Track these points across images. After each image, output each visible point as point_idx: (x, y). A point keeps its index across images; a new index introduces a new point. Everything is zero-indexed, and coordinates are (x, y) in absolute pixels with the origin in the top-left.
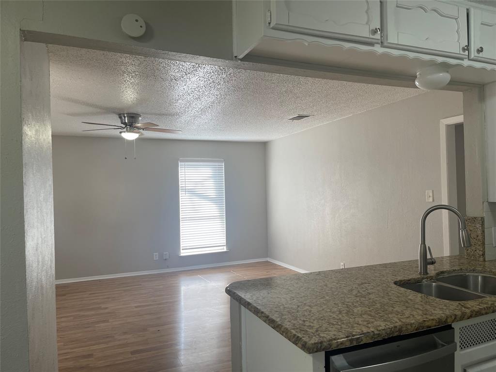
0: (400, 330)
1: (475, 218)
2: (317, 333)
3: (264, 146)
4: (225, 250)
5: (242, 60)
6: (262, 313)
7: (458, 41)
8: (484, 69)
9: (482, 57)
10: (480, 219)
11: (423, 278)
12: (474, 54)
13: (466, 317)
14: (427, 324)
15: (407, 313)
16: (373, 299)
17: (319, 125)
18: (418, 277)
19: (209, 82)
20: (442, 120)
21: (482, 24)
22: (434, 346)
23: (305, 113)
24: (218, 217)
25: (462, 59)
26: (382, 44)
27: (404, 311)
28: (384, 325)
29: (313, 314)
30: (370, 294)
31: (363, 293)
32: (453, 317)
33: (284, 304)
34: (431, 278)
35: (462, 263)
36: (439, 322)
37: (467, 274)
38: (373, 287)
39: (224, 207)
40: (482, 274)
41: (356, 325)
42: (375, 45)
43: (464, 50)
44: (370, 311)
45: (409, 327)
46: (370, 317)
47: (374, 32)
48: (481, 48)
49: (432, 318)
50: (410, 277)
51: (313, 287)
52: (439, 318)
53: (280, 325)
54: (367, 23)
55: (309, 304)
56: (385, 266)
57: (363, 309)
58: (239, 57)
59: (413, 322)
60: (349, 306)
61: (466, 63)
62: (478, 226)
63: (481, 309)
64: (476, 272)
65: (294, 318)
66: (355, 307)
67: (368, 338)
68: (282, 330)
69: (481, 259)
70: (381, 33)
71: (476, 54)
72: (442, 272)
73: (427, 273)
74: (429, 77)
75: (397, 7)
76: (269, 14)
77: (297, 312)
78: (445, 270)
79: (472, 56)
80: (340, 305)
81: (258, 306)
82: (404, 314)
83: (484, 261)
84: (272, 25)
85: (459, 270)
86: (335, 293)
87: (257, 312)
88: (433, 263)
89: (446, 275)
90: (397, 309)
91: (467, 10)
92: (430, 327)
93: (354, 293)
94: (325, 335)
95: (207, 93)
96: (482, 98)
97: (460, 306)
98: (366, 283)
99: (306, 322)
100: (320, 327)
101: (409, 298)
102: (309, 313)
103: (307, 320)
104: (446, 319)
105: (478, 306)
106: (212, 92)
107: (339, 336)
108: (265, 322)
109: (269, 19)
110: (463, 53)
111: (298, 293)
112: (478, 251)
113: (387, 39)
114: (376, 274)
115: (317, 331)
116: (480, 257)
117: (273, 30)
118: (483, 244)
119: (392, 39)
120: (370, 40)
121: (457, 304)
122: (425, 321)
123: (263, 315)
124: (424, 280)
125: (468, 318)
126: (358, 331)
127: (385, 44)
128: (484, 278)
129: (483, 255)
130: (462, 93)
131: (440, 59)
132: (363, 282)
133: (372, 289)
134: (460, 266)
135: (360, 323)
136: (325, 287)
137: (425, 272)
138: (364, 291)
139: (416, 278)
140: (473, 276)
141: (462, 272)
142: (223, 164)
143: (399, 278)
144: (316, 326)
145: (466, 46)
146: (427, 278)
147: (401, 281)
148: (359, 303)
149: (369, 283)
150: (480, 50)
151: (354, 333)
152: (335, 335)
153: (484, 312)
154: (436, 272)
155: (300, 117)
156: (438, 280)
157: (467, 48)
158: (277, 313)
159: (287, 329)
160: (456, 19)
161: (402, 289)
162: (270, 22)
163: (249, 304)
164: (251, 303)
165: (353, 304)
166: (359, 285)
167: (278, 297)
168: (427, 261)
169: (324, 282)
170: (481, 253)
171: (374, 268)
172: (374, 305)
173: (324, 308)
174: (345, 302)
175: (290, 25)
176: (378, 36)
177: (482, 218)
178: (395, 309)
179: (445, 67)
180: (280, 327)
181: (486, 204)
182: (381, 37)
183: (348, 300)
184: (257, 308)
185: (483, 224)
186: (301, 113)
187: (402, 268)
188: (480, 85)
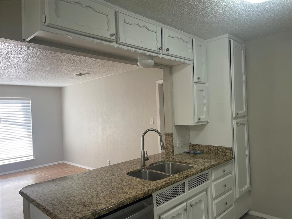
0: (123, 203)
1: (169, 133)
2: (75, 214)
3: (60, 90)
4: (32, 158)
5: (28, 42)
6: (42, 206)
7: (157, 44)
8: (169, 59)
9: (169, 53)
10: (171, 134)
11: (143, 169)
12: (164, 52)
13: (158, 189)
14: (138, 196)
15: (129, 192)
16: (113, 185)
17: (94, 79)
18: (140, 168)
19: (13, 49)
20: (157, 81)
21: (168, 36)
22: (143, 207)
23: (84, 72)
24: (27, 137)
25: (159, 54)
26: (117, 42)
27: (128, 191)
28: (115, 201)
29: (75, 201)
30: (112, 182)
31: (109, 182)
32: (152, 190)
33: (58, 197)
34: (147, 168)
35: (163, 157)
36: (144, 194)
37: (165, 163)
38: (115, 178)
39: (31, 130)
40: (171, 163)
41: (99, 205)
42: (113, 42)
43: (159, 49)
44: (110, 194)
45: (128, 200)
46: (108, 198)
47: (112, 35)
48: (168, 48)
49: (141, 193)
50: (136, 169)
51: (80, 183)
52: (144, 192)
53: (52, 212)
54: (108, 30)
55: (74, 195)
56: (124, 163)
57: (106, 193)
58: (26, 40)
59: (130, 197)
60: (98, 192)
61: (161, 56)
62: (170, 138)
63: (166, 184)
64: (169, 162)
65: (62, 206)
66: (102, 192)
67: (105, 212)
68: (53, 216)
69: (172, 154)
70: (116, 36)
71: (166, 52)
72: (153, 164)
73: (145, 166)
74: (144, 61)
75: (125, 23)
76: (44, 17)
77: (65, 202)
78: (154, 162)
79: (164, 53)
80: (93, 192)
81: (40, 201)
82: (127, 192)
83: (173, 155)
84: (46, 24)
85: (161, 162)
86: (92, 185)
87: (38, 205)
88: (148, 159)
89: (155, 165)
90: (125, 190)
91: (161, 28)
92: (140, 198)
93: (103, 183)
94: (79, 215)
95: (13, 56)
96: (171, 73)
97: (156, 184)
98: (111, 176)
99: (69, 208)
100: (78, 210)
101: (132, 182)
102: (72, 201)
103: (70, 206)
104: (148, 192)
105: (164, 182)
106: (16, 56)
107: (88, 214)
108: (43, 212)
109: (44, 20)
110: (159, 51)
111: (69, 188)
112: (170, 150)
113: (119, 40)
114: (119, 169)
115: (75, 213)
116: (171, 153)
117: (47, 27)
118: (173, 146)
119: (122, 40)
120: (109, 39)
121: (155, 182)
122: (137, 195)
123: (42, 207)
124: (143, 170)
125: (159, 190)
126: (100, 208)
127: (119, 43)
128: (172, 164)
129: (173, 152)
130: (162, 69)
131: (148, 53)
132: (111, 175)
133: (114, 179)
134: (162, 159)
135: (102, 202)
136: (87, 181)
137: (144, 165)
138: (109, 181)
139: (139, 169)
140: (168, 164)
141: (162, 163)
142: (30, 101)
143: (131, 170)
144: (75, 209)
145: (160, 47)
146: (145, 168)
147: (131, 172)
148: (105, 189)
149: (113, 176)
150: (167, 50)
151: (97, 210)
152: (85, 214)
153: (167, 185)
154: (150, 164)
155: (81, 74)
156: (151, 168)
157: (161, 48)
158: (52, 205)
159: (56, 215)
160: (156, 33)
161: (130, 177)
162: (45, 22)
163: (34, 201)
164: (35, 200)
165: (101, 191)
166: (108, 177)
167: (55, 193)
168: (145, 159)
169: (87, 178)
170: (172, 151)
171: (119, 165)
172: (113, 190)
173: (83, 196)
174: (97, 190)
175: (59, 25)
176: (114, 38)
177: (172, 133)
178: (124, 190)
179: (151, 57)
180: (52, 214)
181: (173, 126)
182: (116, 38)
183: (98, 188)
184: (39, 203)
185: (172, 137)
186: (82, 72)
187: (133, 164)
188: (170, 66)
